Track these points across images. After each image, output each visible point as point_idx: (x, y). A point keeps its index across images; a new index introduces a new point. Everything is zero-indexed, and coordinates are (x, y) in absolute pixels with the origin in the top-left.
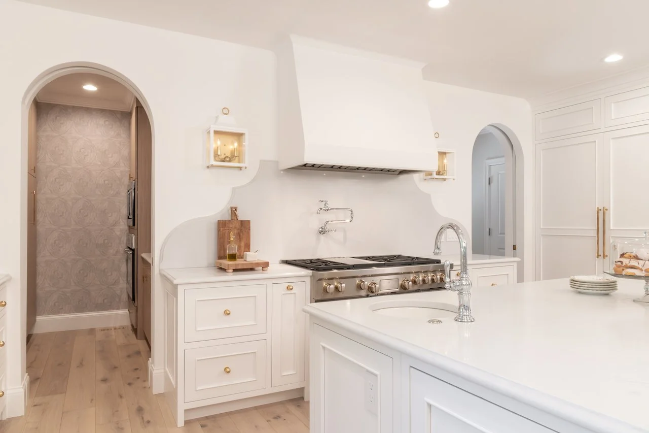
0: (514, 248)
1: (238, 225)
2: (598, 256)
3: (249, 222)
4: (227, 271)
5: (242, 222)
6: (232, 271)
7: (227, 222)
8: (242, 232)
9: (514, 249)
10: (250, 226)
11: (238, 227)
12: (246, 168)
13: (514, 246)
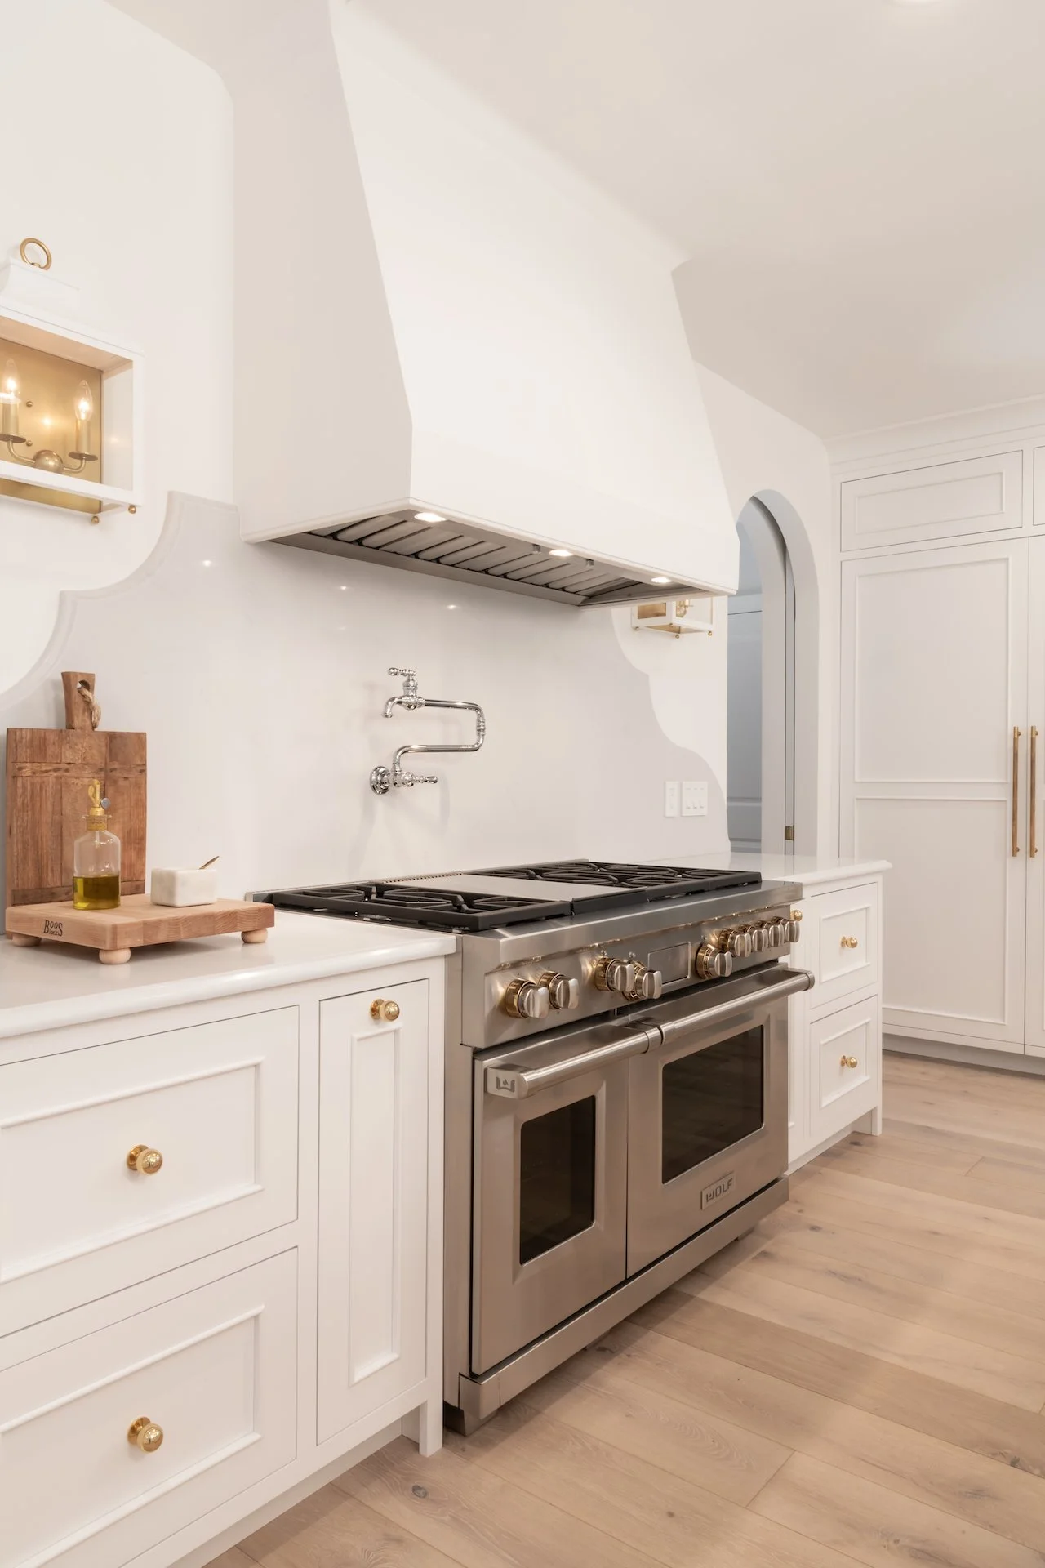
0: (789, 833)
1: (97, 755)
2: (1015, 851)
3: (140, 739)
4: (102, 956)
5: (112, 737)
6: (126, 954)
7: (52, 738)
8: (115, 782)
9: (787, 838)
10: (144, 758)
11: (100, 762)
12: (132, 508)
13: (787, 829)
